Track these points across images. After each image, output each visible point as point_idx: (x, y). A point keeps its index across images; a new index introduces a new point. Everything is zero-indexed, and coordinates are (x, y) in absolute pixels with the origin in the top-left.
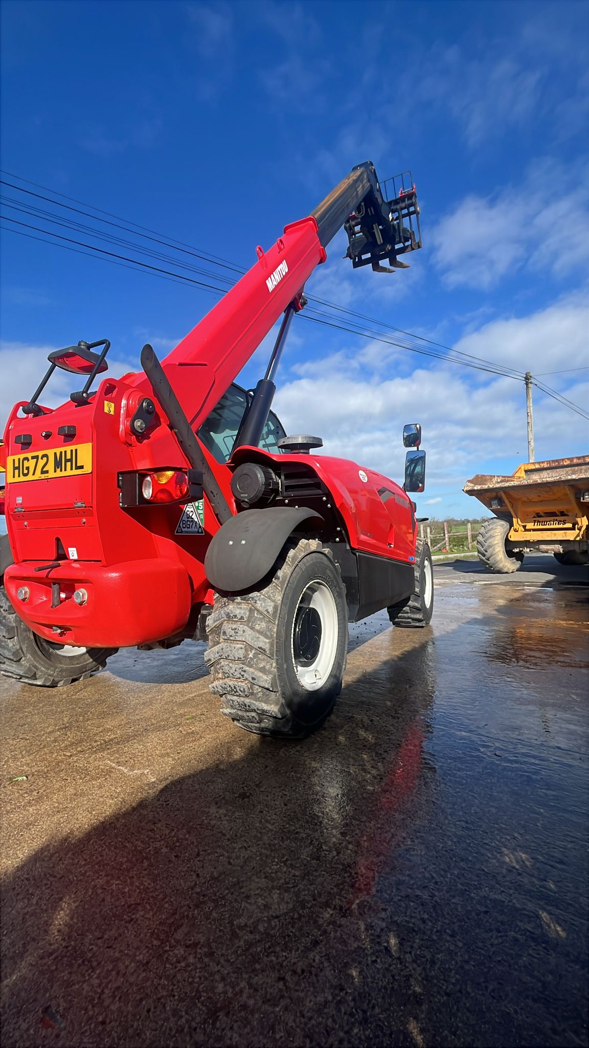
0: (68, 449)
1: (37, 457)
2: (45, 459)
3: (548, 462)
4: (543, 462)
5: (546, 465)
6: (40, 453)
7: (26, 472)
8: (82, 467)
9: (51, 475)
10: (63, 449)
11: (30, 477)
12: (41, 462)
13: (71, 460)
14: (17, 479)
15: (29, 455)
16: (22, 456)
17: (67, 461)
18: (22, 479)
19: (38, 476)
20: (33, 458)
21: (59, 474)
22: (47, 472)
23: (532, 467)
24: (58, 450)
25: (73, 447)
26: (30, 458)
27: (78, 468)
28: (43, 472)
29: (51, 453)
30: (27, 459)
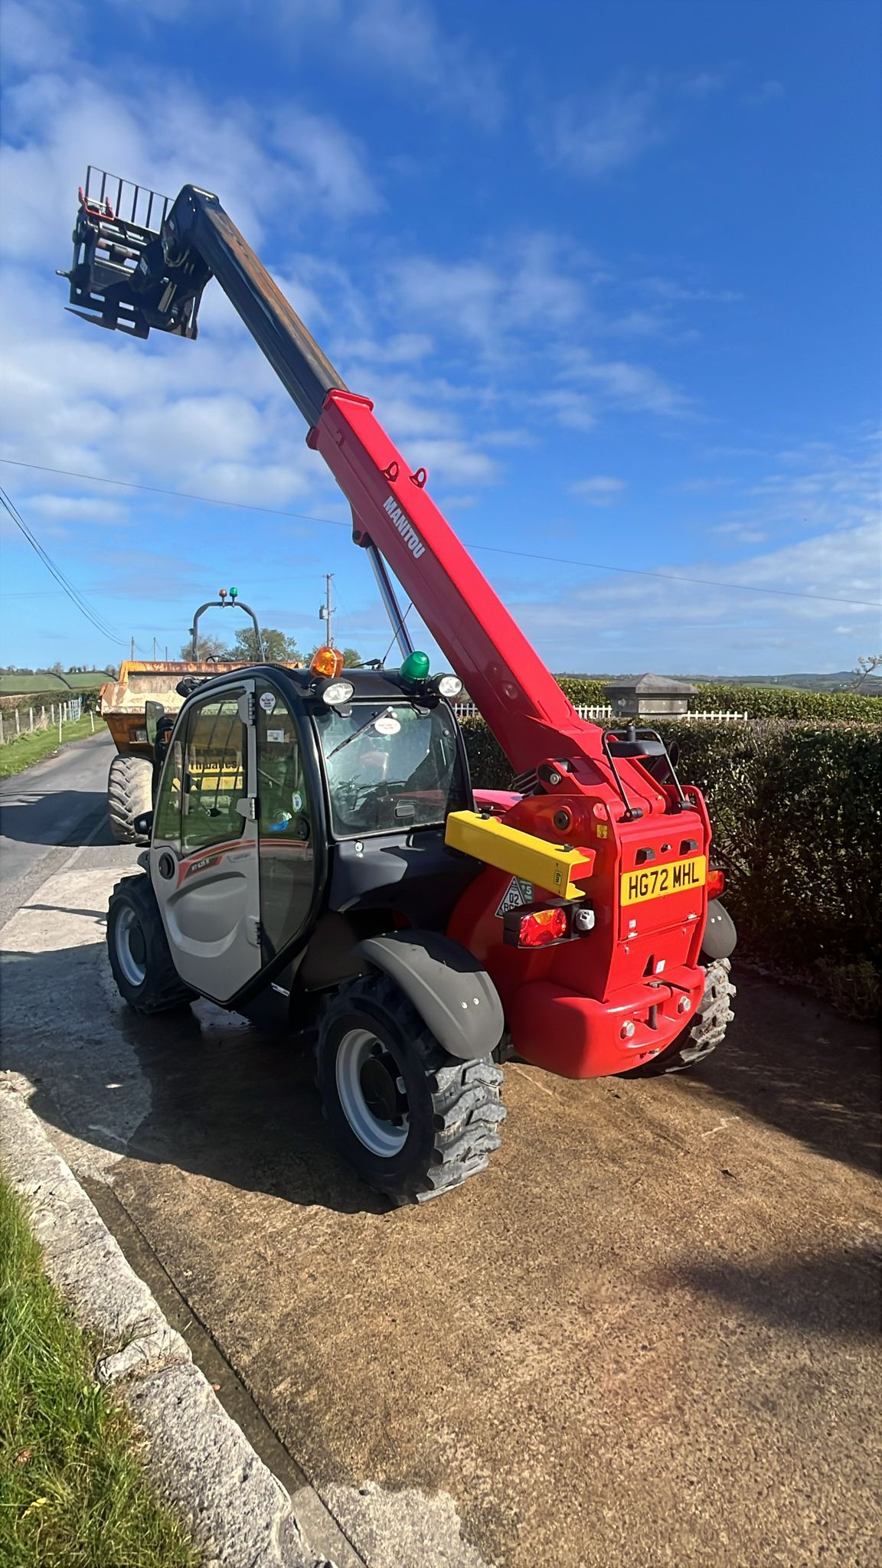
0: (686, 862)
1: (656, 873)
2: (664, 874)
3: (166, 664)
4: (159, 663)
5: (162, 669)
6: (659, 868)
7: (644, 890)
8: (697, 880)
9: (671, 890)
10: (681, 863)
11: (649, 896)
12: (661, 878)
13: (688, 874)
14: (634, 900)
15: (648, 871)
16: (640, 873)
17: (685, 875)
18: (641, 899)
19: (658, 893)
20: (652, 874)
21: (678, 888)
22: (666, 888)
23: (142, 668)
24: (677, 864)
25: (690, 861)
26: (649, 874)
27: (694, 881)
28: (662, 889)
29: (670, 867)
30: (646, 876)
